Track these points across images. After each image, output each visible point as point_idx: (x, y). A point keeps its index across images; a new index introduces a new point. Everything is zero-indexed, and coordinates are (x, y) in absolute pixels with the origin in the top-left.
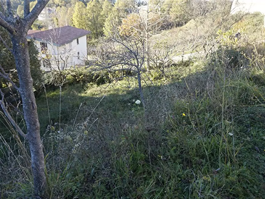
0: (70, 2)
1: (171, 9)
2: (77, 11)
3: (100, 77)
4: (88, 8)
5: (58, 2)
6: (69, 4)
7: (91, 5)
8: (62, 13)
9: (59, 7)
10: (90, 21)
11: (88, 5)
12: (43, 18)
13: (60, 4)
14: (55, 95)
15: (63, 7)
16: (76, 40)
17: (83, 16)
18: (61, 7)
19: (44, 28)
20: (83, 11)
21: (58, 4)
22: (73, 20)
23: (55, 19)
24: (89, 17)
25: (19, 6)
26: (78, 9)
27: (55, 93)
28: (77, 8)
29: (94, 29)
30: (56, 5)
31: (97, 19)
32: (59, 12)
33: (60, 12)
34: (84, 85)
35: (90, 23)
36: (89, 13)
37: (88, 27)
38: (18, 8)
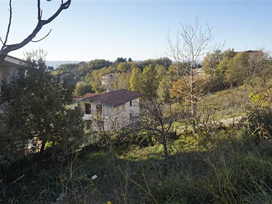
0: (130, 68)
2: (134, 76)
3: (143, 139)
4: (143, 73)
5: (120, 69)
6: (129, 70)
7: (147, 70)
8: (121, 78)
9: (119, 73)
10: (145, 84)
11: (144, 70)
12: (106, 83)
14: (97, 155)
15: (122, 73)
16: (129, 102)
17: (139, 80)
18: (121, 73)
19: (105, 91)
20: (139, 76)
22: (130, 84)
23: (115, 83)
24: (144, 81)
25: (87, 74)
26: (134, 74)
27: (98, 154)
29: (149, 92)
30: (118, 71)
31: (152, 82)
32: (119, 77)
34: (127, 147)
35: (145, 86)
36: (144, 77)
37: (143, 89)
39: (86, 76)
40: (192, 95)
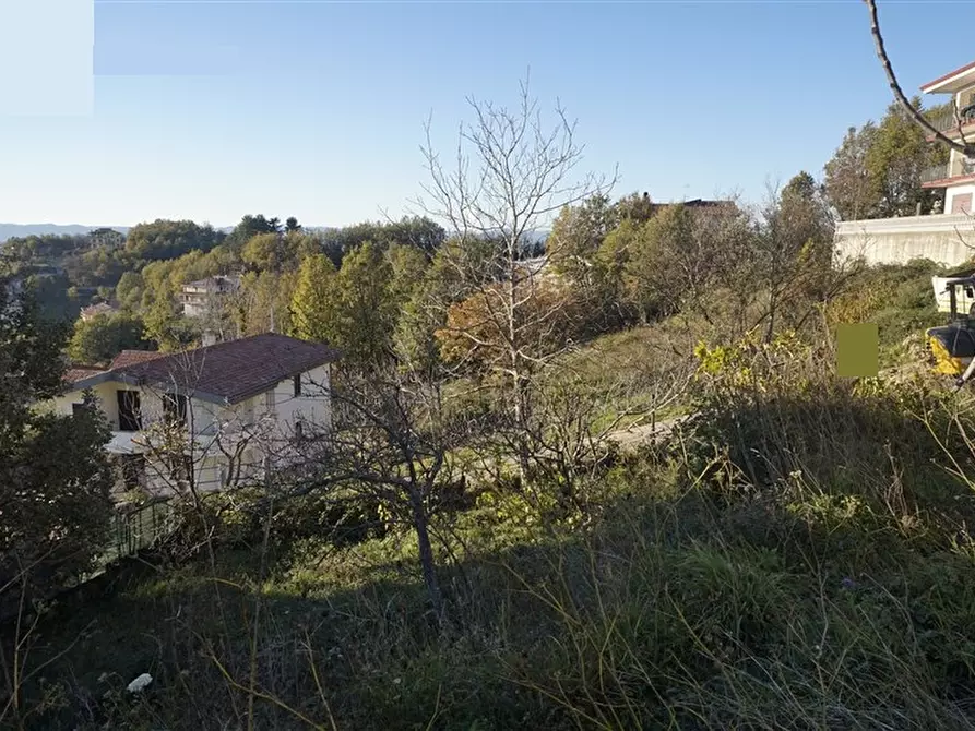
0: (294, 255)
1: (626, 265)
2: (307, 285)
3: (345, 516)
4: (343, 272)
5: (253, 257)
6: (289, 262)
7: (355, 263)
8: (260, 293)
9: (252, 273)
10: (348, 314)
11: (344, 263)
12: (200, 310)
13: (260, 262)
15: (263, 273)
16: (292, 379)
17: (328, 300)
18: (258, 272)
19: (196, 343)
20: (327, 282)
21: (254, 263)
22: (292, 312)
23: (236, 311)
24: (347, 303)
25: (125, 275)
26: (310, 277)
28: (306, 275)
29: (364, 341)
30: (247, 265)
31: (375, 305)
32: (250, 289)
33: (255, 288)
35: (349, 320)
36: (347, 289)
37: (343, 333)
38: (122, 281)
39: (119, 286)
40: (516, 349)
